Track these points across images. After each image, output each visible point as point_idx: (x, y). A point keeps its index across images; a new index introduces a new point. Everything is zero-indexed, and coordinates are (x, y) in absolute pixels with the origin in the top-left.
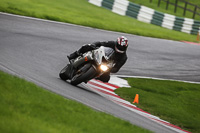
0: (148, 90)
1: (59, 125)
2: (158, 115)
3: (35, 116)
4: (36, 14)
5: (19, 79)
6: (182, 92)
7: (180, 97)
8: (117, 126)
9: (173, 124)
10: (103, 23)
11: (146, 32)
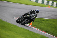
1: (9, 31)
2: (37, 28)
3: (2, 29)
6: (44, 21)
7: (44, 23)
8: (26, 31)
9: (42, 30)
10: (21, 2)
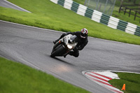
0: (132, 81)
4: (55, 28)
5: (42, 72)
11: (131, 41)
